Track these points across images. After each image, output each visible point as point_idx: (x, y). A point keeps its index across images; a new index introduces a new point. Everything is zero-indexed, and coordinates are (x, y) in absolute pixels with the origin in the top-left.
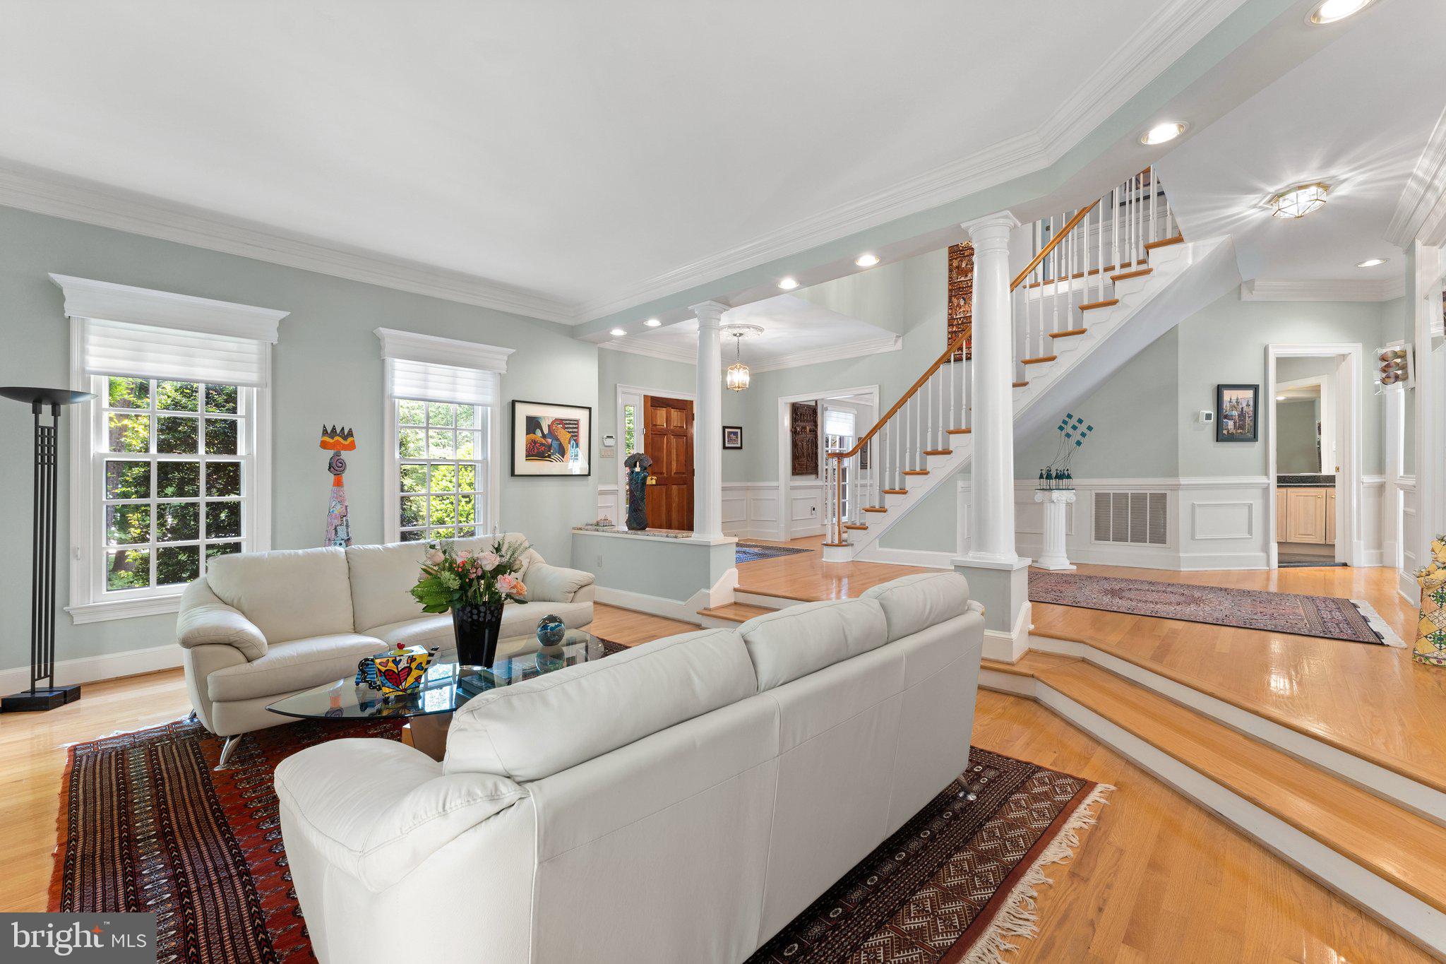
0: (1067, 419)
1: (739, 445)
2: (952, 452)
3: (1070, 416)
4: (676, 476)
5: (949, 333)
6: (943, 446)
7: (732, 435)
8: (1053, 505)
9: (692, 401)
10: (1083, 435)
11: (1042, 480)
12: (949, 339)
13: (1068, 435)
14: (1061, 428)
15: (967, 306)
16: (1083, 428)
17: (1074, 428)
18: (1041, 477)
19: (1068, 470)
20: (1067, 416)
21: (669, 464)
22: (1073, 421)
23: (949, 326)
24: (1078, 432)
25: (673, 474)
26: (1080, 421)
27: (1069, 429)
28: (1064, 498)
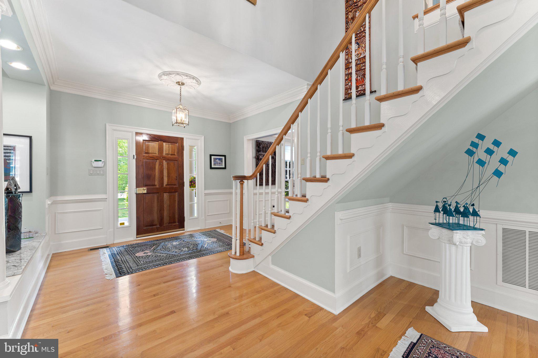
0: (476, 141)
1: (224, 166)
2: (328, 179)
3: (481, 137)
4: (168, 186)
5: (346, 75)
6: (320, 173)
7: (217, 160)
8: (453, 248)
9: (183, 138)
10: (504, 162)
11: (437, 214)
12: (346, 80)
13: (481, 163)
14: (470, 153)
15: (360, 49)
16: (502, 152)
17: (489, 152)
18: (437, 210)
19: (473, 205)
20: (477, 137)
21: (162, 179)
22: (487, 144)
23: (346, 69)
24: (496, 158)
25: (164, 185)
26: (497, 143)
27: (480, 154)
28: (469, 240)
